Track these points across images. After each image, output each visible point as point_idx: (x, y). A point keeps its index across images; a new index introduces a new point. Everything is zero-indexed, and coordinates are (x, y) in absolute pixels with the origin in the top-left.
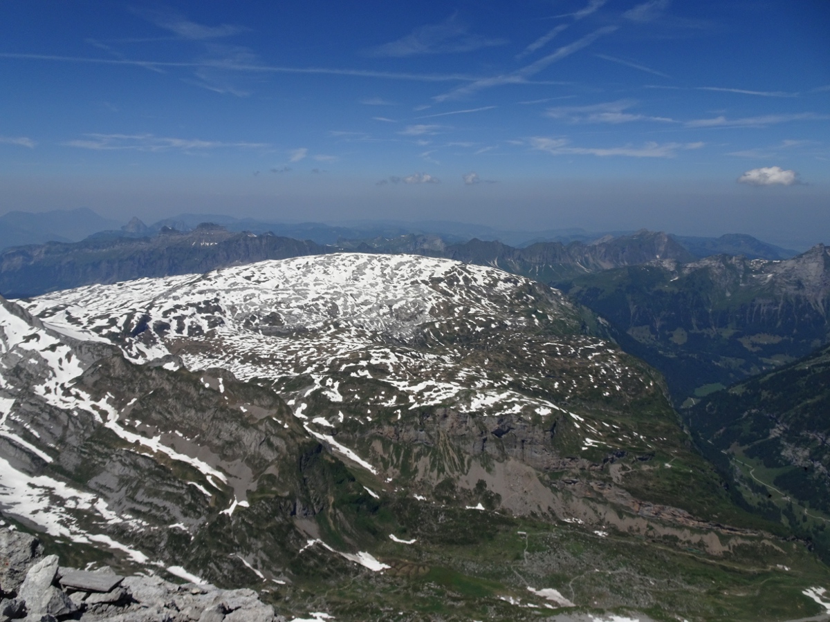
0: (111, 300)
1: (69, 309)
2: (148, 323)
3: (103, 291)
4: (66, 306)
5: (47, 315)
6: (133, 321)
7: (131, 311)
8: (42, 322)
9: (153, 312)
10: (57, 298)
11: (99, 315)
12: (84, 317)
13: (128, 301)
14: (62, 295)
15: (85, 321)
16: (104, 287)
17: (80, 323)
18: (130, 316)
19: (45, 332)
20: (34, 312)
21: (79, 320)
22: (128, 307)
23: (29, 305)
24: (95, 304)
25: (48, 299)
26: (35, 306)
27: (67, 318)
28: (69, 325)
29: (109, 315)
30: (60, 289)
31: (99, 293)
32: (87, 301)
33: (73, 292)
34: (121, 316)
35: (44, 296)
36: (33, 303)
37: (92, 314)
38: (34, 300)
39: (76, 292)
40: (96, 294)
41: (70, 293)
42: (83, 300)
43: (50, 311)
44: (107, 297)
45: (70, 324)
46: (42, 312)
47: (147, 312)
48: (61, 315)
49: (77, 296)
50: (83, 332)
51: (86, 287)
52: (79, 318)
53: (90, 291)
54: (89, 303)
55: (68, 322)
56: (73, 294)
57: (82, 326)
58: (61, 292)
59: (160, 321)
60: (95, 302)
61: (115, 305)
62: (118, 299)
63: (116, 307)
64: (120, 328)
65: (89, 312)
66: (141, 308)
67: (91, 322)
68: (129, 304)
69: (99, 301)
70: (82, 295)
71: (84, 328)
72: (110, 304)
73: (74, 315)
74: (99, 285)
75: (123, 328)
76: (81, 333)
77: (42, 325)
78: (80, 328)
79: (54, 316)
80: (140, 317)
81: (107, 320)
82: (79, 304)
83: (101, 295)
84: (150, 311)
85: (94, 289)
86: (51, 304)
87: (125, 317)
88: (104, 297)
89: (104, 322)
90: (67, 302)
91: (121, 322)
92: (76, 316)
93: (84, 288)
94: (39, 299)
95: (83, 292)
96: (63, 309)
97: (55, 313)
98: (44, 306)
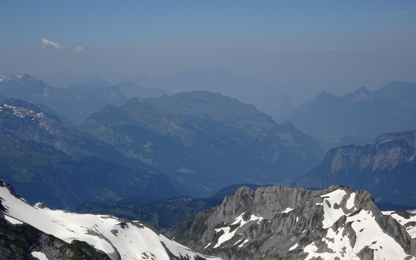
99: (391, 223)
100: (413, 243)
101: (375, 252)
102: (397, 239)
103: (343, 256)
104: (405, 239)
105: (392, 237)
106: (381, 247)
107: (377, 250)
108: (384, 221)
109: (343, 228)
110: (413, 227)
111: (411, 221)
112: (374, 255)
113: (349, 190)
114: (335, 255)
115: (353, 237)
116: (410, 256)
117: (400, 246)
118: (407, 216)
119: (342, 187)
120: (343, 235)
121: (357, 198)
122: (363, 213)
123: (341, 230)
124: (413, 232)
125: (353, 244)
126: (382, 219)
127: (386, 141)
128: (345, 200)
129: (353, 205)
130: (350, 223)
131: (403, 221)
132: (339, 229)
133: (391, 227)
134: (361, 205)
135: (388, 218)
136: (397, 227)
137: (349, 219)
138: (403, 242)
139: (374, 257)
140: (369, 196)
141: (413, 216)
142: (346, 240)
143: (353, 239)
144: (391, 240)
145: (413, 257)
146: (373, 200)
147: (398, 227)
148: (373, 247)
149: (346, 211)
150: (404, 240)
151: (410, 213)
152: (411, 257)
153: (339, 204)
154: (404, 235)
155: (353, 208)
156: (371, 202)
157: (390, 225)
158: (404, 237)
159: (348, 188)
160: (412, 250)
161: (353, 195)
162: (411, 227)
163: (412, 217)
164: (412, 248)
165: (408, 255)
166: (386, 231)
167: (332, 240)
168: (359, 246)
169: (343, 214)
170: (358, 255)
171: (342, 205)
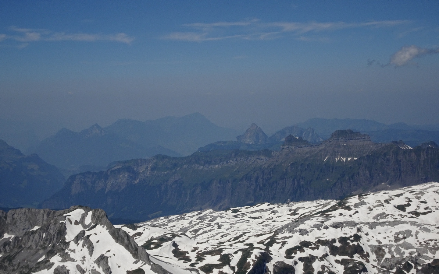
0: (224, 230)
1: (177, 239)
2: (267, 265)
3: (215, 218)
4: (174, 236)
5: (152, 246)
6: (249, 260)
7: (247, 247)
8: (148, 255)
9: (274, 249)
10: (164, 225)
11: (209, 249)
12: (193, 251)
13: (244, 233)
14: (169, 221)
15: (193, 256)
16: (216, 214)
17: (188, 259)
18: (247, 253)
19: (150, 267)
20: (140, 242)
21: (187, 255)
22: (243, 241)
23: (134, 232)
24: (205, 235)
25: (154, 226)
26: (140, 234)
27: (173, 252)
28: (175, 261)
29: (221, 250)
30: (166, 214)
31: (210, 221)
32: (196, 231)
33: (181, 219)
34: (236, 253)
35: (149, 223)
36: (139, 230)
37: (202, 248)
38: (140, 227)
39: (184, 219)
40: (207, 222)
41: (178, 220)
42: (191, 230)
43: (156, 241)
44: (219, 227)
45: (176, 259)
46: (147, 242)
47: (267, 249)
48: (167, 246)
49: (185, 223)
51: (196, 213)
52: (188, 253)
53: (200, 218)
54: (198, 233)
55: (175, 256)
56: (181, 222)
57: (189, 263)
58: (168, 218)
59: (283, 262)
60: (205, 232)
61: (228, 238)
62: (232, 229)
63: (229, 241)
64: (233, 268)
65: (199, 245)
66: (259, 243)
67: (200, 258)
68: (245, 237)
69: (210, 231)
70: (191, 222)
71: (192, 265)
72: (222, 236)
73: (182, 248)
74: (211, 210)
75: (236, 269)
76: (189, 271)
77: (147, 259)
78: (187, 265)
79: (160, 248)
80: (258, 256)
81: (218, 257)
82: (187, 234)
83: (213, 223)
84: (271, 248)
85: (205, 215)
86: (157, 233)
87: (240, 254)
88: (216, 227)
89: (214, 260)
90: (176, 229)
91: (235, 260)
92: (184, 250)
93: (193, 214)
94: (145, 225)
95: (192, 219)
96: (170, 239)
97: (161, 244)
98: (149, 235)
99: (122, 234)
100: (140, 250)
101: (109, 259)
102: (127, 247)
103: (83, 264)
104: (134, 247)
105: (123, 245)
106: (114, 255)
107: (111, 257)
108: (116, 233)
109: (83, 241)
110: (139, 237)
111: (138, 232)
112: (109, 261)
113: (87, 209)
114: (76, 263)
115: (91, 247)
116: (138, 260)
117: (129, 253)
118: (134, 228)
119: (81, 207)
120: (83, 246)
121: (93, 215)
122: (99, 227)
123: (81, 242)
124: (140, 241)
125: (91, 253)
126: (114, 231)
127: (116, 168)
128: (84, 217)
129: (90, 221)
130: (88, 236)
131: (131, 232)
132: (79, 242)
133: (122, 238)
134: (97, 221)
135: (119, 231)
136: (126, 237)
137: (87, 233)
138: (131, 249)
139: (109, 263)
140: (103, 213)
141: (139, 228)
142: (86, 250)
143: (91, 249)
144: (122, 248)
145: (140, 261)
146: (107, 216)
147: (127, 237)
148: (107, 255)
149: (85, 226)
150: (132, 248)
151: (136, 226)
152: (139, 261)
153: (78, 221)
154: (132, 244)
155: (91, 224)
156: (105, 218)
157: (120, 236)
158: (132, 245)
159: (86, 207)
160: (139, 255)
161: (90, 213)
162: (138, 237)
163: (138, 229)
164: (139, 254)
165: (136, 260)
166: (117, 241)
167: (74, 251)
168: (96, 255)
169: (82, 229)
170: (95, 262)
171: (82, 221)
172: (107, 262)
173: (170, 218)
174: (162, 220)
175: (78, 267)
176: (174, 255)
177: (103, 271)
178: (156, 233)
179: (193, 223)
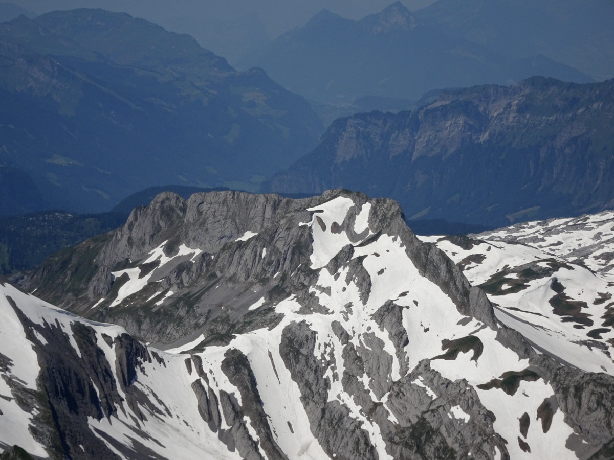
1: (561, 274)
4: (555, 265)
5: (505, 287)
8: (492, 305)
10: (535, 240)
12: (597, 302)
14: (549, 232)
15: (597, 314)
17: (585, 321)
19: (495, 333)
20: (477, 276)
21: (584, 310)
23: (466, 253)
25: (513, 241)
26: (479, 258)
27: (553, 302)
28: (554, 322)
30: (543, 217)
32: (608, 257)
33: (575, 227)
35: (502, 234)
36: (477, 250)
38: (479, 242)
39: (583, 227)
41: (569, 228)
42: (598, 253)
43: (514, 276)
45: (558, 318)
46: (494, 277)
48: (539, 287)
49: (585, 238)
50: (589, 345)
51: (611, 215)
52: (585, 305)
55: (555, 312)
56: (576, 234)
57: (588, 329)
58: (545, 223)
65: (611, 290)
70: (598, 236)
71: (595, 334)
73: (572, 293)
76: (585, 347)
77: (490, 315)
78: (583, 334)
79: (522, 292)
82: (587, 262)
86: (518, 257)
90: (562, 252)
92: (577, 299)
93: (604, 218)
94: (491, 239)
95: (601, 229)
96: (545, 273)
97: (525, 284)
98: (500, 262)
99: (435, 257)
100: (473, 295)
101: (404, 310)
102: (445, 287)
103: (347, 319)
104: (460, 286)
105: (436, 283)
106: (416, 303)
107: (408, 307)
108: (423, 254)
109: (347, 269)
110: (477, 264)
111: (475, 253)
112: (403, 317)
113: (360, 197)
114: (331, 318)
115: (365, 284)
116: (469, 317)
117: (449, 300)
118: (467, 245)
119: (346, 192)
120: (348, 281)
121: (374, 212)
122: (385, 240)
123: (344, 272)
124: (478, 274)
125: (365, 297)
126: (418, 250)
128: (352, 216)
129: (366, 225)
130: (361, 259)
131: (455, 252)
132: (340, 270)
133: (434, 266)
134: (380, 225)
135: (430, 250)
136: (445, 265)
137: (358, 252)
138: (455, 293)
139: (403, 321)
140: (395, 208)
141: (478, 245)
142: (353, 289)
143: (366, 288)
144: (434, 289)
145: (474, 319)
146: (403, 216)
147: (447, 265)
148: (401, 302)
149: (353, 236)
150: (457, 289)
151: (472, 239)
152: (470, 319)
153: (340, 223)
154: (458, 279)
155: (367, 231)
156: (399, 220)
157: (432, 262)
158: (457, 283)
159: (358, 194)
160: (471, 307)
161: (367, 207)
162: (473, 264)
163: (475, 247)
164: (471, 303)
165: (465, 316)
166: (425, 272)
167: (327, 290)
168: (377, 301)
169: (348, 242)
170: (374, 317)
171: (347, 225)
172: (400, 318)
173: (551, 225)
174: (532, 228)
175: (335, 326)
176: (553, 308)
177: (391, 337)
178: (516, 258)
179: (604, 239)
